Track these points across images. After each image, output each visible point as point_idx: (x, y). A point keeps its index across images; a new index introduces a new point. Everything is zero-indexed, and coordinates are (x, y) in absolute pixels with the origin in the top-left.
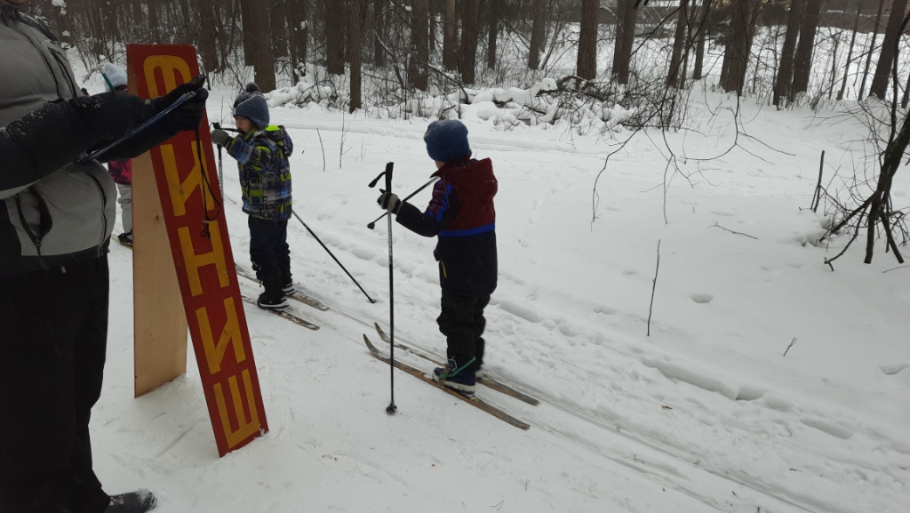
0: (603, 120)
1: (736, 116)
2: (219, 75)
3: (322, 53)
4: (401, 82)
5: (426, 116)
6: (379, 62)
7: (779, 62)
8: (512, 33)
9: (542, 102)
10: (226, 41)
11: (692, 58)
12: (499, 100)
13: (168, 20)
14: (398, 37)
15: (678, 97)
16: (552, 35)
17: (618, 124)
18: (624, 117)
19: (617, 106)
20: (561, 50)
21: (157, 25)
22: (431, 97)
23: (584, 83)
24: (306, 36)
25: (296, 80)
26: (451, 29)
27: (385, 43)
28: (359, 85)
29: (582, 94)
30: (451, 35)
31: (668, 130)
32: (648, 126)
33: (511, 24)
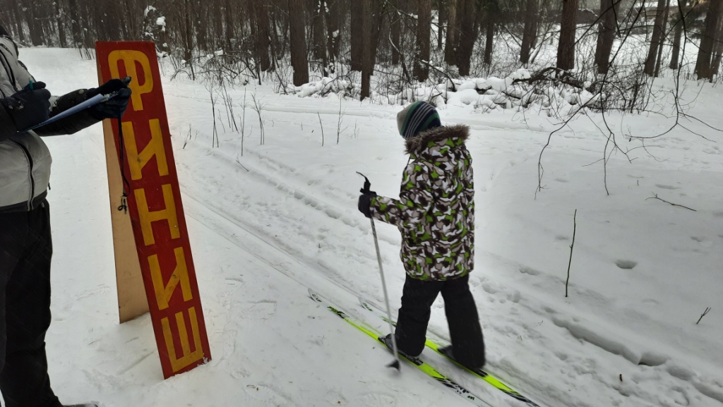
0: (571, 103)
1: (676, 98)
2: (269, 74)
9: (518, 89)
12: (480, 87)
16: (542, 34)
17: (584, 106)
18: (590, 101)
19: (585, 92)
22: (425, 86)
23: (562, 73)
27: (396, 45)
28: (369, 78)
29: (560, 82)
30: (453, 37)
31: (631, 112)
32: (613, 109)
33: (506, 26)
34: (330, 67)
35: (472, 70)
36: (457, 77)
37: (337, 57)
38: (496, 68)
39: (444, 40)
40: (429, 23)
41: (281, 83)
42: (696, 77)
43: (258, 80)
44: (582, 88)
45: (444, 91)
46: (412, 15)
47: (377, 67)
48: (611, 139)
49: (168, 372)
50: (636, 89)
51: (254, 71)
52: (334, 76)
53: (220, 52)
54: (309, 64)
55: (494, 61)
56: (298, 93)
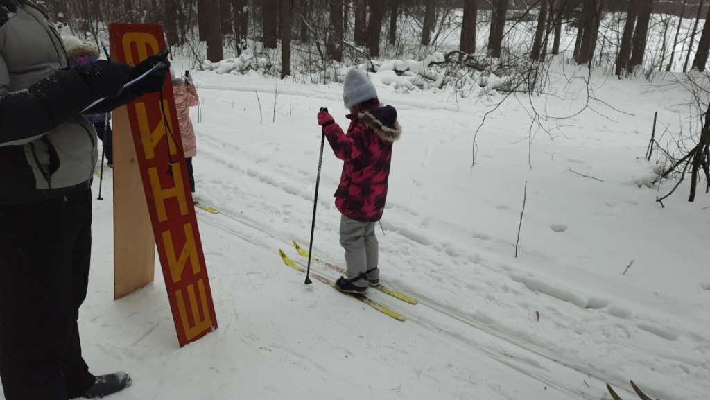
0: (481, 86)
1: (587, 84)
2: (180, 48)
3: (260, 32)
4: (321, 55)
6: (304, 39)
7: (620, 41)
8: (409, 16)
9: (433, 71)
10: (185, 22)
11: (551, 37)
12: (399, 69)
13: (140, 5)
14: (319, 19)
15: (540, 68)
16: (440, 18)
17: (493, 89)
18: (497, 84)
19: (492, 75)
20: (448, 31)
21: (131, 9)
22: (345, 67)
23: (465, 56)
24: (247, 17)
25: (239, 52)
26: (361, 13)
27: (309, 23)
29: (464, 65)
30: (362, 17)
31: (532, 94)
32: (517, 91)
33: (408, 9)
34: (242, 43)
35: (381, 50)
41: (197, 58)
44: (488, 72)
56: (216, 70)
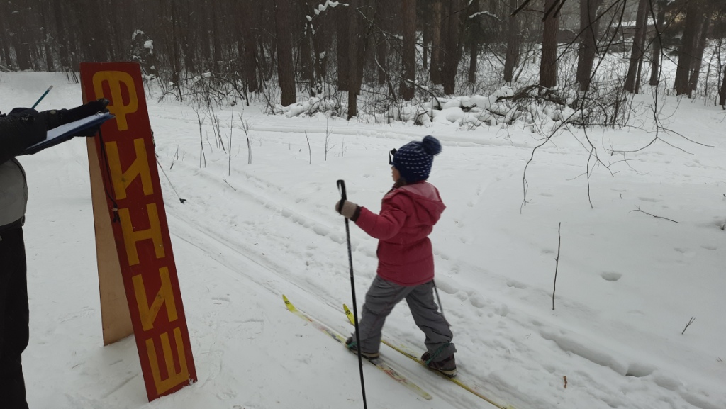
0: (554, 120)
1: (655, 112)
2: (257, 95)
5: (405, 120)
6: (382, 81)
9: (502, 107)
12: (465, 105)
17: (567, 123)
19: (567, 108)
22: (411, 105)
23: (545, 90)
26: (436, 53)
27: (382, 65)
28: (356, 97)
29: (543, 100)
30: (437, 56)
31: (613, 128)
32: (595, 124)
33: (489, 46)
34: (317, 87)
35: (456, 89)
36: (441, 96)
37: (324, 78)
38: (481, 87)
39: (429, 60)
40: (415, 43)
41: (269, 103)
42: (676, 93)
43: (246, 101)
44: (564, 105)
45: (429, 109)
46: (397, 36)
47: (364, 87)
48: (594, 153)
49: (153, 395)
50: (617, 105)
51: (242, 93)
52: (321, 96)
53: (208, 74)
54: (296, 85)
55: (478, 80)
56: (286, 113)
